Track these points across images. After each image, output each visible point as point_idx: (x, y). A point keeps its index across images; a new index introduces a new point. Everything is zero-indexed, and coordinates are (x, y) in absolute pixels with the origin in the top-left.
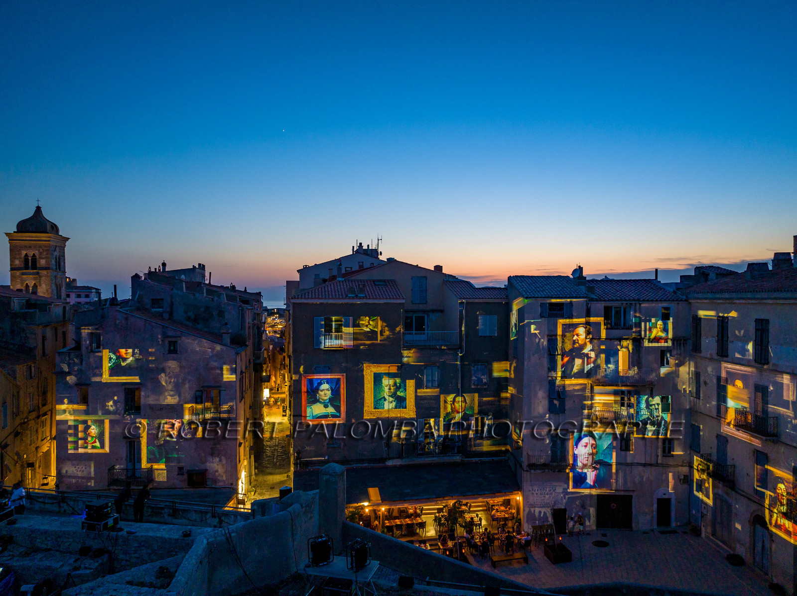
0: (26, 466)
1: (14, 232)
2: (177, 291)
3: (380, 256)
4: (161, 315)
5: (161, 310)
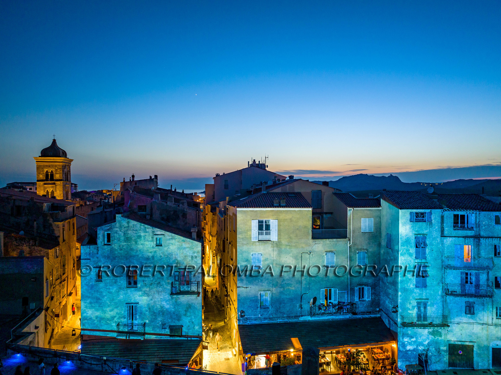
1: (39, 157)
2: (155, 200)
3: (266, 168)
4: (145, 216)
5: (144, 213)
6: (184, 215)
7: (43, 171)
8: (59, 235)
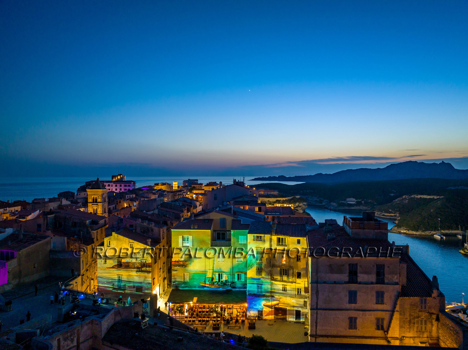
0: (91, 279)
2: (138, 222)
3: (244, 185)
6: (152, 230)
7: (92, 197)
8: (93, 237)
